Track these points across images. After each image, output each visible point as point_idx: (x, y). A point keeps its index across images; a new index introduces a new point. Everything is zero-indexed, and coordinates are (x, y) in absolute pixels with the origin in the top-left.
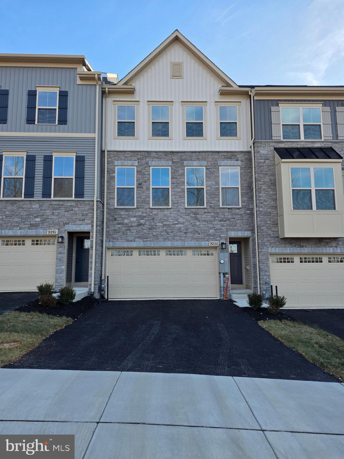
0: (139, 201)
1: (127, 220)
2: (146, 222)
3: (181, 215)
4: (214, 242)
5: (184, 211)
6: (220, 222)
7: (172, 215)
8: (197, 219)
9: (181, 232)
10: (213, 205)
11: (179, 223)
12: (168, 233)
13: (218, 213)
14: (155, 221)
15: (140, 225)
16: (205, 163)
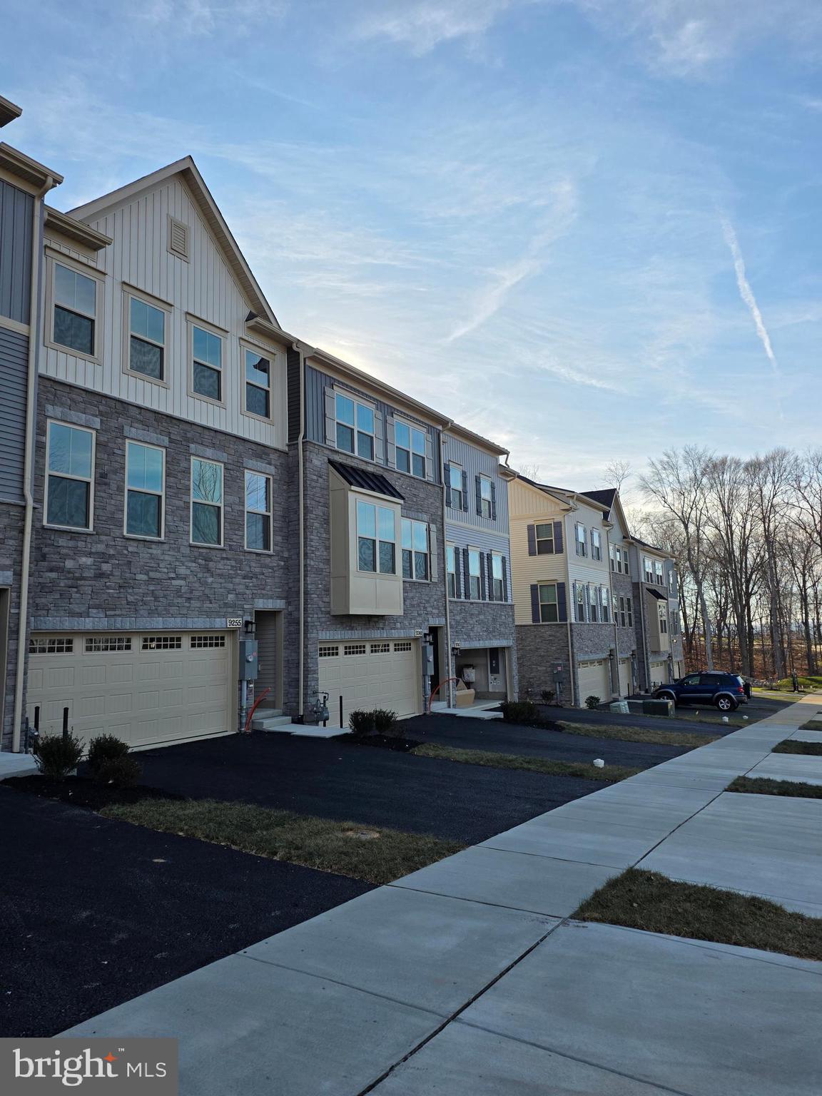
0: (100, 518)
1: (72, 561)
2: (114, 570)
3: (182, 559)
4: (235, 619)
5: (187, 551)
6: (244, 581)
7: (167, 558)
8: (208, 570)
9: (181, 597)
10: (233, 543)
11: (178, 577)
12: (156, 599)
13: (240, 562)
14: (133, 570)
15: (100, 575)
16: (224, 457)
